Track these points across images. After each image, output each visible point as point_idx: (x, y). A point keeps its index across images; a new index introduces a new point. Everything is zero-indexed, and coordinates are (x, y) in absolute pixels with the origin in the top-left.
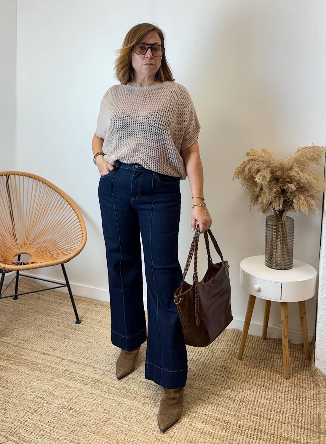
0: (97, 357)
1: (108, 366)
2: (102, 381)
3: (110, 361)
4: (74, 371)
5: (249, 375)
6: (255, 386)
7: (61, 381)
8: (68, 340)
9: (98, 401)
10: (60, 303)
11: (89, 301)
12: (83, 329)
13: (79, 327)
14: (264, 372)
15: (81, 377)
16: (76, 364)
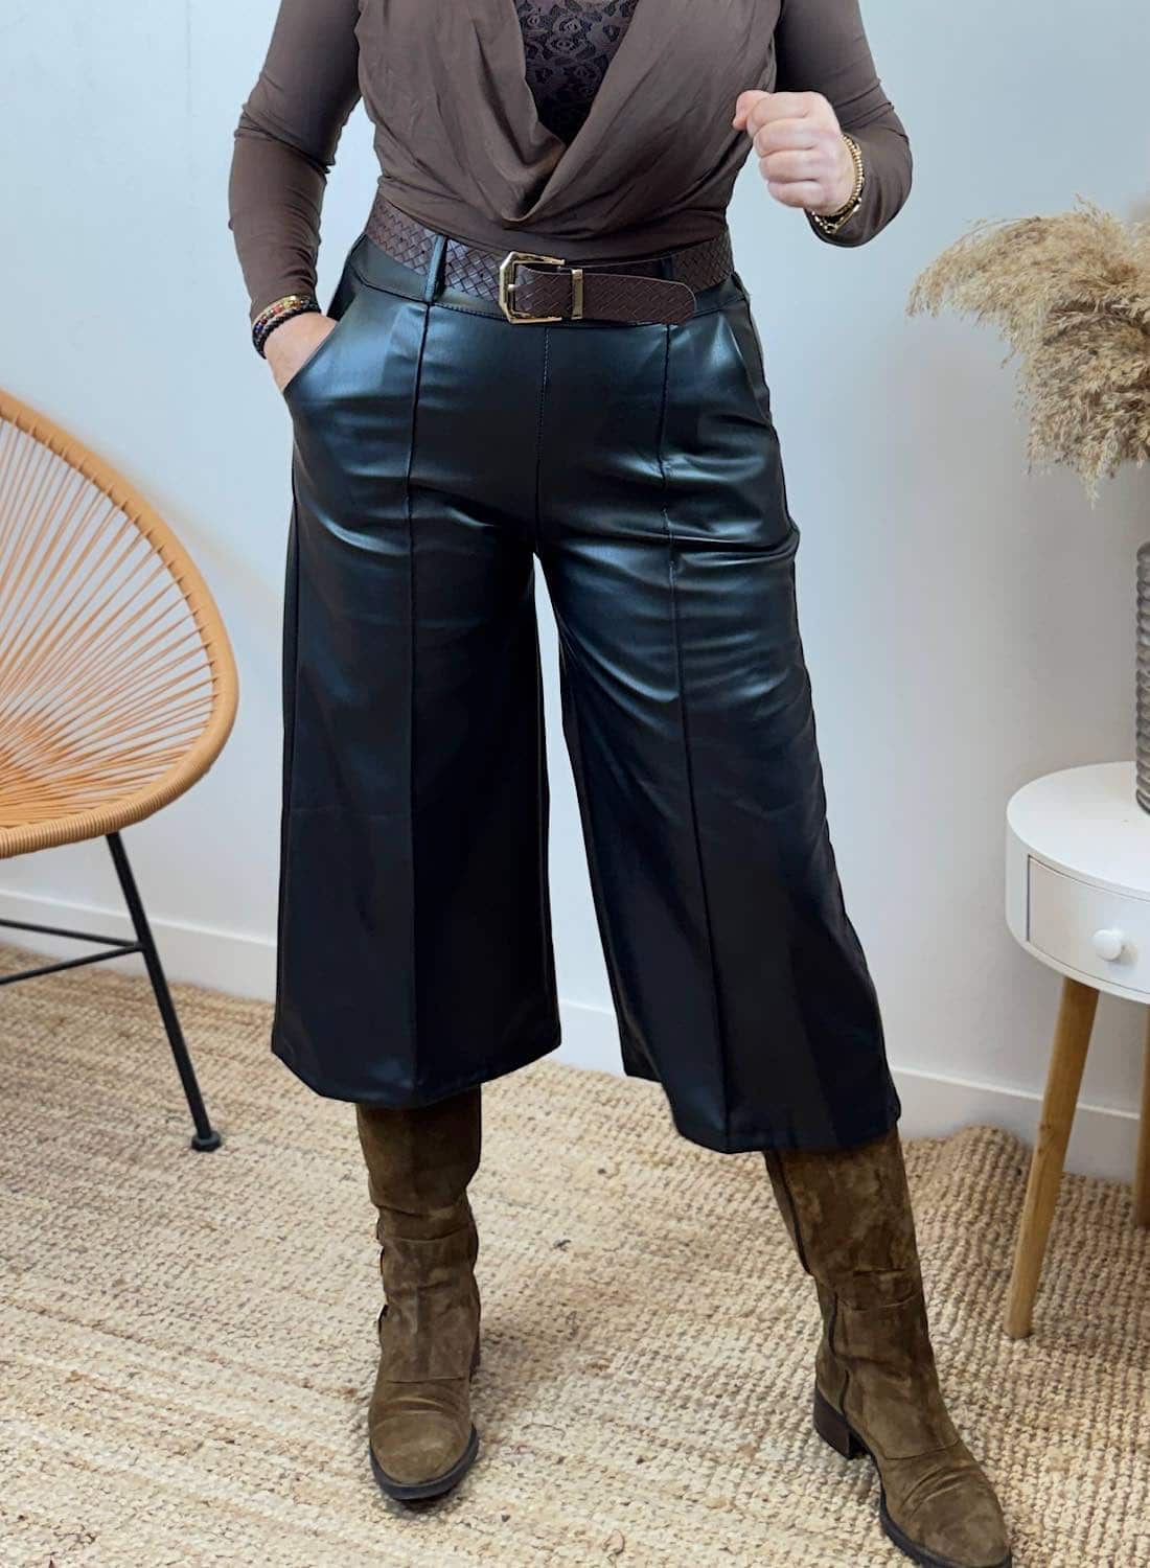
0: (246, 1310)
1: (304, 1355)
2: (264, 1435)
3: (316, 1328)
4: (117, 1383)
5: (1055, 1391)
6: (1089, 1447)
7: (42, 1434)
8: (95, 1216)
9: (236, 1546)
10: (62, 1020)
11: (214, 1009)
12: (172, 1160)
13: (154, 1145)
14: (1133, 1371)
15: (152, 1416)
16: (130, 1343)
